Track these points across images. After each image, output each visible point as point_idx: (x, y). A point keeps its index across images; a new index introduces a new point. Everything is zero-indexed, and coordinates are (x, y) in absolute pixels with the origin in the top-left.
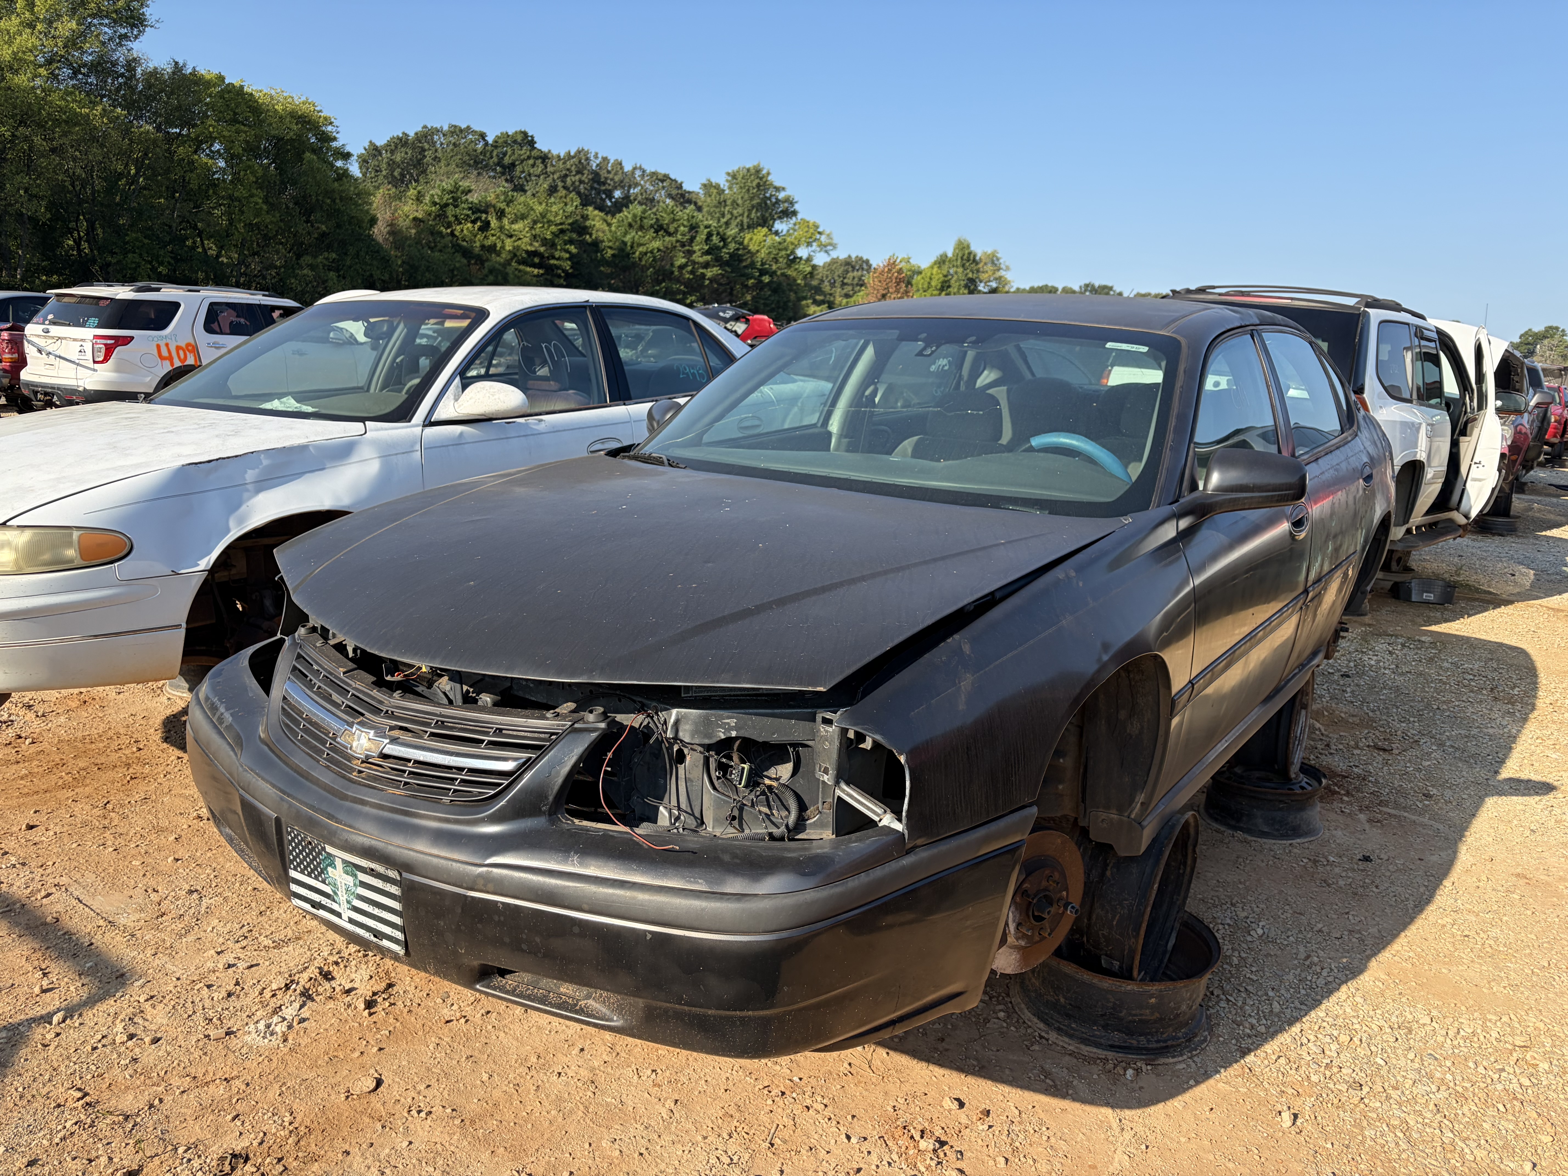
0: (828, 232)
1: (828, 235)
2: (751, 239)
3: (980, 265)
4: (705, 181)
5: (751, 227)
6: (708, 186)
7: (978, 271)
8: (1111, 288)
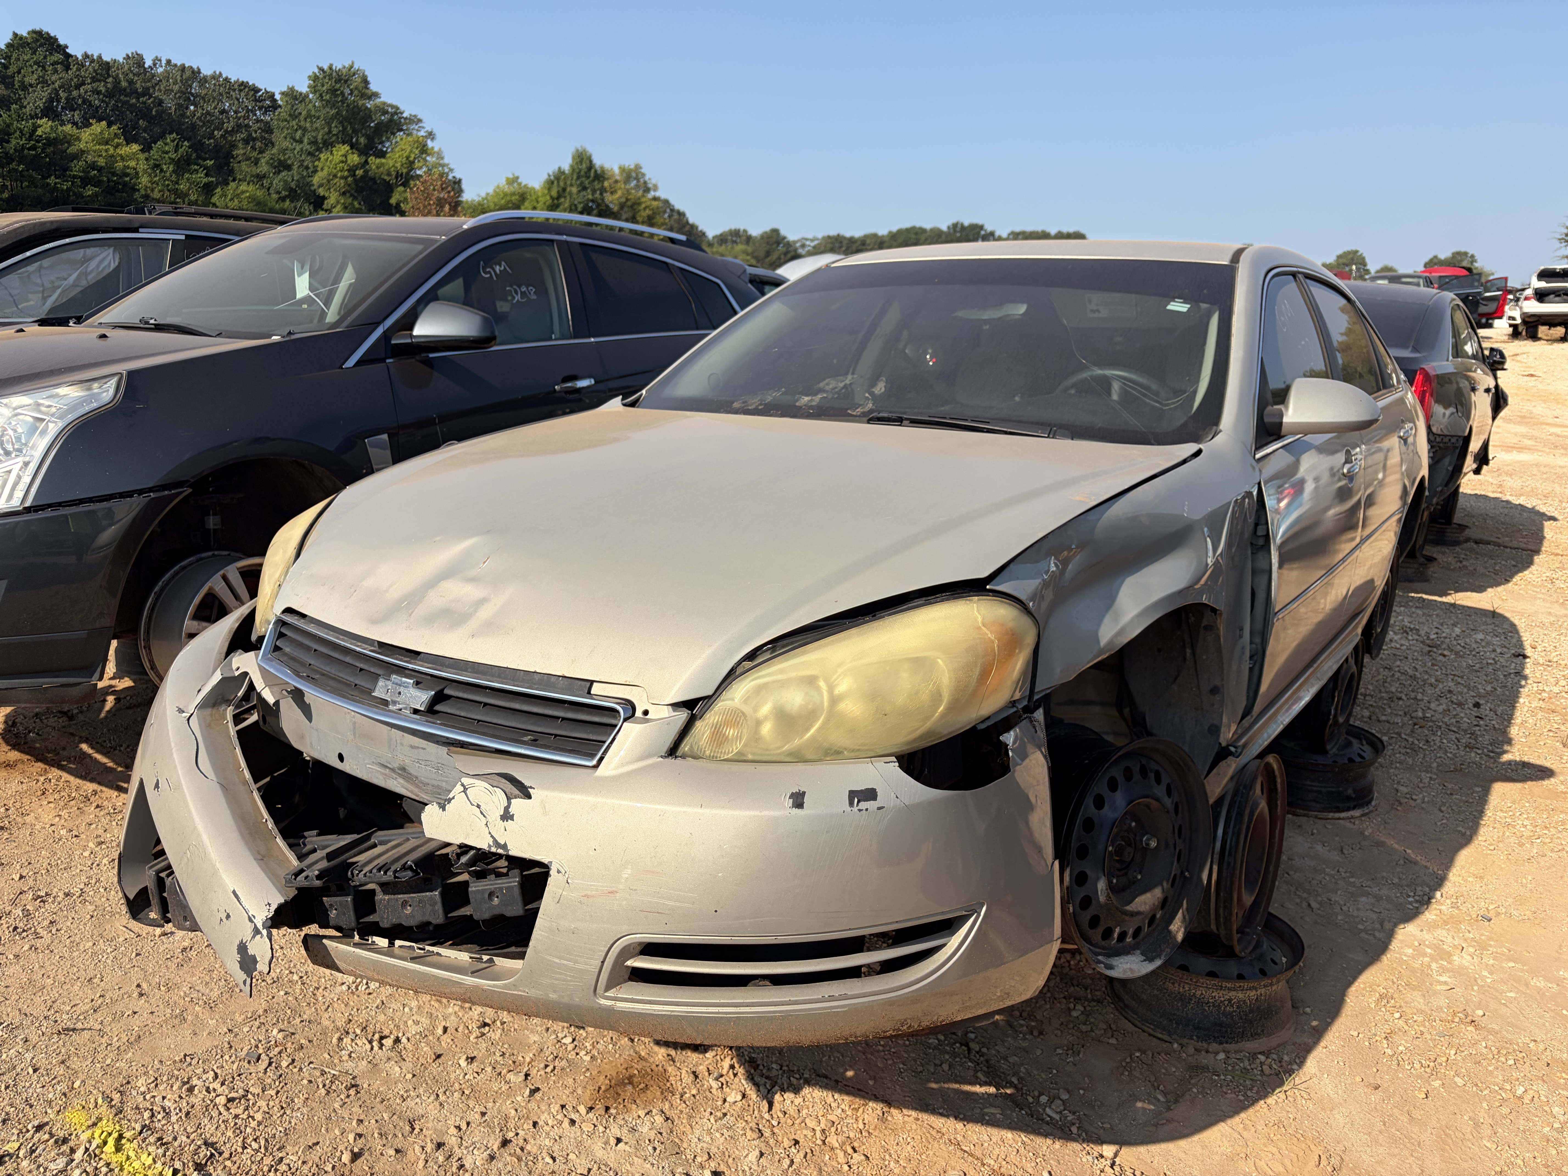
0: (436, 149)
1: (438, 154)
2: (327, 160)
3: (606, 184)
4: (285, 89)
5: (328, 145)
6: (292, 95)
7: (603, 190)
8: (981, 227)
